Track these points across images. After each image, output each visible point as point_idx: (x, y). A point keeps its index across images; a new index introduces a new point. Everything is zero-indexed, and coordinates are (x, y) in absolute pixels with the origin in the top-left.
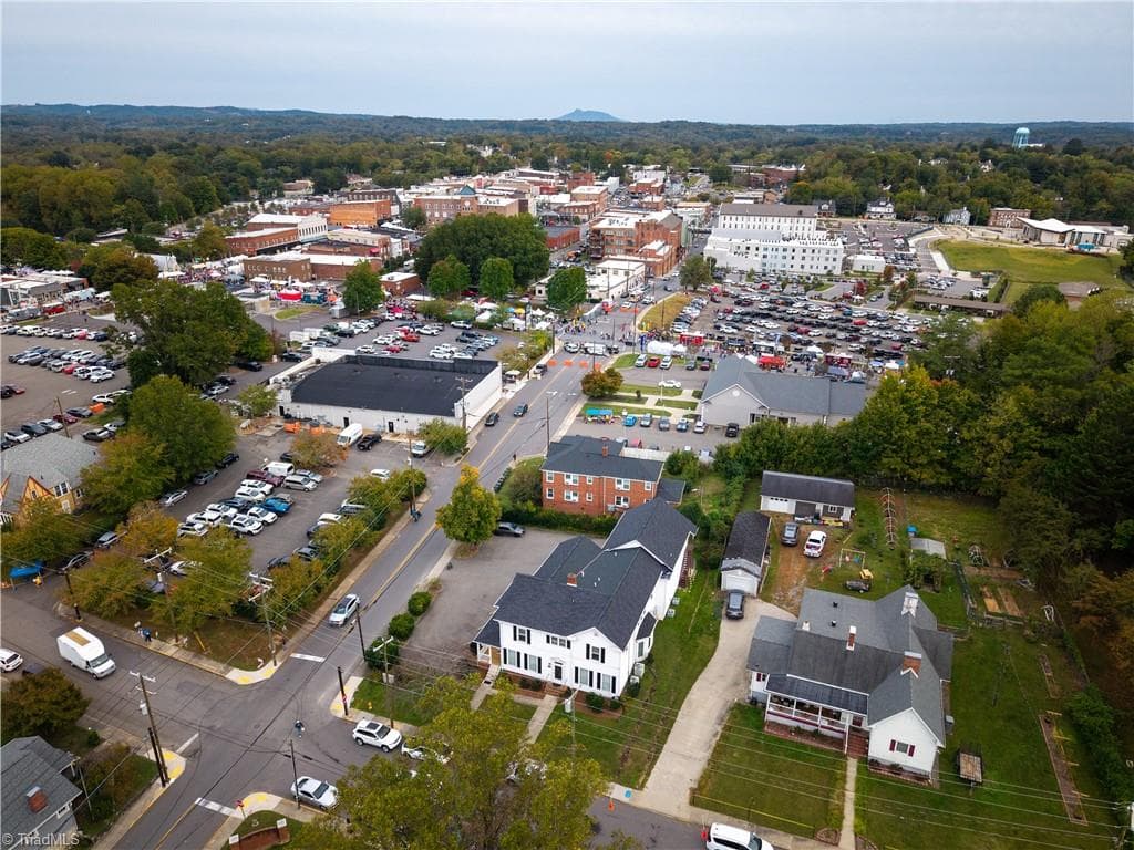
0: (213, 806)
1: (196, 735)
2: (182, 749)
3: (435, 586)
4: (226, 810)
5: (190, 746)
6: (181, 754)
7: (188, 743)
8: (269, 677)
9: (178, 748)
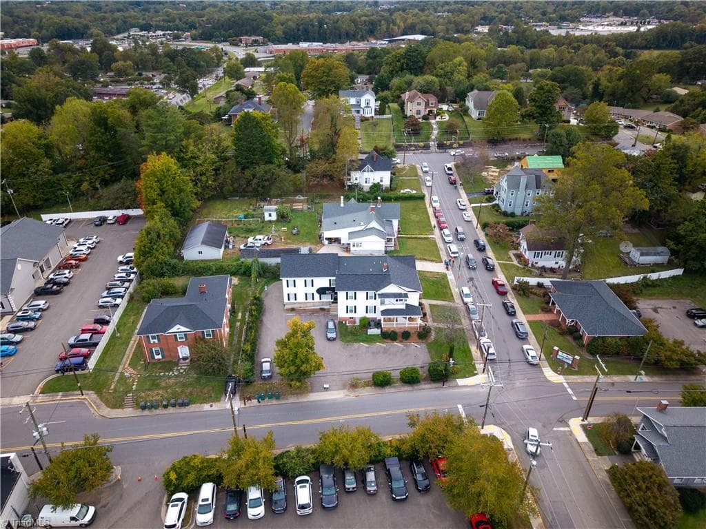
0: (570, 391)
1: (555, 429)
2: (566, 429)
3: (354, 386)
4: (566, 385)
5: (562, 427)
6: (569, 426)
7: (562, 429)
8: (492, 426)
9: (568, 431)
